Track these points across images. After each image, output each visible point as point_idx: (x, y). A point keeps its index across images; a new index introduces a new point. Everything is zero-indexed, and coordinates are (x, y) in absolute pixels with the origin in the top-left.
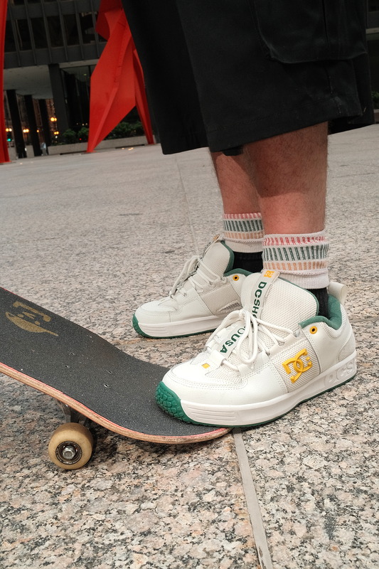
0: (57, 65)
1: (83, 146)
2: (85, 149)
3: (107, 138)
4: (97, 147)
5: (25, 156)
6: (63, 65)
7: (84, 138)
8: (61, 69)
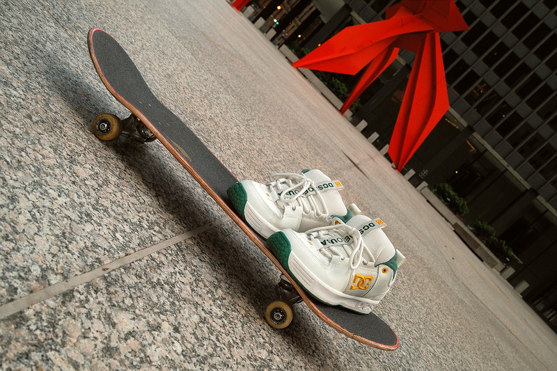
0: (351, 10)
1: (295, 59)
2: (293, 62)
3: (315, 72)
4: (301, 69)
5: (254, 22)
6: (354, 14)
7: (300, 55)
8: (351, 15)
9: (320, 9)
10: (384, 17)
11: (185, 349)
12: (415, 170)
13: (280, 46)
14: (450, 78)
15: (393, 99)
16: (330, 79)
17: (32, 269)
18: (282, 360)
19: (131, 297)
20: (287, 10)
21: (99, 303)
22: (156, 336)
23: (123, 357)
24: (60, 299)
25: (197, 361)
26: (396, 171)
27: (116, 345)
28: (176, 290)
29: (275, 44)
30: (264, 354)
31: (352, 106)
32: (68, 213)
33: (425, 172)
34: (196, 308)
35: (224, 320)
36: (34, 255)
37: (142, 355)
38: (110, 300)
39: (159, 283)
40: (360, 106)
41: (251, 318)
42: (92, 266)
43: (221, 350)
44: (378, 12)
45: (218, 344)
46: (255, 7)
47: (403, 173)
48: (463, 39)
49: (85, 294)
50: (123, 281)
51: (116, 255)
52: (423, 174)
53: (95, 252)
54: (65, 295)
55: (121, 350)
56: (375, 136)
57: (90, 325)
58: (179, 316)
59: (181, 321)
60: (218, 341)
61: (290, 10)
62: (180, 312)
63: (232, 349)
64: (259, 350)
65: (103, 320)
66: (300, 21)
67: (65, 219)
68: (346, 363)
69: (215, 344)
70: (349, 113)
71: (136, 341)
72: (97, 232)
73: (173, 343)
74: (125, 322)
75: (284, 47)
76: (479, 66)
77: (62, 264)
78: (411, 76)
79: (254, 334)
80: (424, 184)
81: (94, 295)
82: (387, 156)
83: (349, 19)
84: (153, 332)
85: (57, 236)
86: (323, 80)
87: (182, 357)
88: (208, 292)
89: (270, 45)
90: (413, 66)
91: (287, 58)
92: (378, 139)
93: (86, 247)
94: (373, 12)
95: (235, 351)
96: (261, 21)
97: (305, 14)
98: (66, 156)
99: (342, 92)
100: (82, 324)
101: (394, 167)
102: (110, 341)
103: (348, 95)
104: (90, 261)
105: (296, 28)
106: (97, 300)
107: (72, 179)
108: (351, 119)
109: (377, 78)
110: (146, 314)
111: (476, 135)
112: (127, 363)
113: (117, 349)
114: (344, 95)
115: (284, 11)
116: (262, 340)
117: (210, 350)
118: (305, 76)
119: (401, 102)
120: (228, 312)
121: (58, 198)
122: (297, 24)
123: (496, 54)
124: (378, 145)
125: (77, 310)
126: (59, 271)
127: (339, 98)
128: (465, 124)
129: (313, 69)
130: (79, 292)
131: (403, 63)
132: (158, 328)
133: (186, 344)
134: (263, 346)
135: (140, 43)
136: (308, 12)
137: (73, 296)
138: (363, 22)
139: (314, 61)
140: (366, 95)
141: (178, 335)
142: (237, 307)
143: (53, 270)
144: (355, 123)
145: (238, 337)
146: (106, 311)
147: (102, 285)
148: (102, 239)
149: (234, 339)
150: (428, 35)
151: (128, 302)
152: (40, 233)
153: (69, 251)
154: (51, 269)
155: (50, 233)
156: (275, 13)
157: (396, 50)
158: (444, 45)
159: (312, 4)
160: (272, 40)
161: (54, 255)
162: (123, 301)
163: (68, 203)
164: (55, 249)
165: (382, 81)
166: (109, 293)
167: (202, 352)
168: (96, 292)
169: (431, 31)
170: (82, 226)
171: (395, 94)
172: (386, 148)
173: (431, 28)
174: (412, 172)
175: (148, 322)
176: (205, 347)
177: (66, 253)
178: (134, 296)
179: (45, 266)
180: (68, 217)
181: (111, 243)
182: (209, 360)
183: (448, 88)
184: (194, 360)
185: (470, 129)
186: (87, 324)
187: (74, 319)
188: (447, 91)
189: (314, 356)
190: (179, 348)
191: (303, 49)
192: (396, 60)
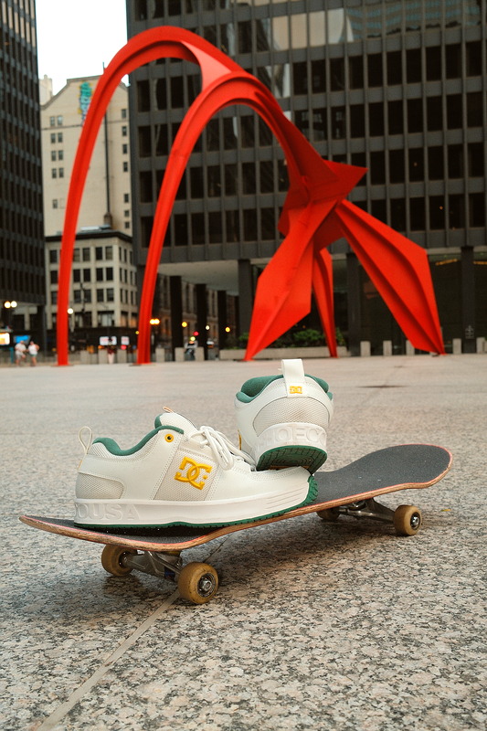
0: (248, 261)
1: (241, 353)
2: (243, 357)
3: (274, 345)
4: (256, 356)
5: (174, 359)
6: (255, 261)
7: (243, 344)
8: (253, 265)
9: (221, 289)
10: (283, 237)
11: (245, 667)
12: (457, 337)
13: (217, 356)
14: (398, 225)
15: (369, 297)
16: (293, 338)
17: (19, 716)
18: (381, 602)
19: (152, 666)
20: (193, 319)
21: (116, 694)
22: (203, 679)
23: (171, 719)
24: (67, 719)
25: (268, 667)
26: (441, 356)
27: (158, 714)
28: (207, 627)
29: (212, 359)
30: (354, 611)
31: (338, 341)
32: (36, 648)
33: (470, 329)
34: (242, 626)
35: (282, 615)
36: (15, 705)
37: (195, 703)
38: (129, 683)
39: (181, 635)
40: (346, 333)
41: (318, 593)
42: (90, 671)
43: (294, 641)
44: (274, 238)
45: (287, 638)
46: (163, 346)
47: (449, 351)
48: (373, 182)
49: (96, 697)
50: (136, 660)
51: (115, 645)
52: (470, 333)
53: (88, 658)
54: (70, 713)
55: (166, 715)
56: (387, 345)
57: (116, 718)
58: (223, 646)
59: (228, 648)
60: (286, 635)
61: (195, 316)
62: (222, 642)
63: (308, 632)
64: (344, 612)
65: (129, 705)
66: (214, 316)
67: (37, 654)
68: (471, 553)
69: (284, 641)
70: (341, 350)
71: (181, 698)
72: (81, 640)
73: (228, 671)
74: (157, 690)
75: (223, 353)
76: (413, 189)
77: (51, 691)
78: (361, 261)
79: (330, 602)
80: (480, 341)
81: (107, 692)
82: (417, 352)
83: (255, 269)
84: (198, 678)
85: (34, 673)
86: (287, 345)
87: (247, 676)
88: (248, 606)
89: (209, 364)
90: (354, 250)
91: (234, 360)
92: (393, 345)
93: (75, 661)
94: (268, 243)
95: (313, 631)
96: (179, 352)
97: (213, 306)
98: (8, 606)
99: (316, 338)
100: (105, 722)
101: (435, 354)
102: (148, 716)
103: (324, 335)
104: (85, 669)
105: (217, 326)
106: (113, 694)
107: (26, 619)
108: (349, 353)
109: (334, 294)
110: (181, 669)
111: (477, 249)
112: (179, 721)
113: (160, 717)
114: (320, 339)
115: (193, 323)
116: (344, 602)
117: (280, 649)
118: (267, 359)
119: (378, 293)
120: (284, 606)
121: (18, 644)
122: (214, 322)
123: (415, 164)
124: (399, 351)
125: (93, 715)
126: (53, 698)
127: (319, 346)
128: (457, 250)
129: (268, 344)
130: (88, 700)
131: (342, 256)
132: (202, 670)
133: (245, 662)
134: (348, 605)
135: (44, 466)
136: (213, 302)
137: (82, 708)
138: (268, 260)
139: (260, 337)
140: (340, 318)
141: (230, 662)
142: (294, 594)
143: (45, 702)
144: (357, 354)
145: (310, 617)
146: (128, 696)
147: (112, 677)
148: (90, 643)
149: (306, 622)
150: (337, 211)
151: (152, 672)
152: (12, 683)
153: (55, 676)
154: (42, 702)
155: (24, 676)
156: (185, 332)
157: (324, 253)
158: (362, 205)
159: (211, 292)
160: (206, 358)
161: (39, 690)
162: (145, 675)
163: (33, 640)
164: (37, 685)
165: (343, 292)
166: (123, 679)
167: (271, 657)
168: (107, 687)
169: (336, 204)
170: (60, 647)
171: (366, 290)
172: (410, 346)
173: (334, 202)
174: (457, 343)
175: (187, 674)
176: (272, 650)
177: (53, 680)
178: (155, 664)
179: (33, 705)
180: (38, 651)
181: (103, 639)
182: (285, 658)
183: (406, 236)
184: (265, 669)
185: (467, 249)
186: (111, 719)
187: (94, 724)
188: (408, 240)
189: (423, 573)
190: (239, 671)
191: (241, 338)
192: (333, 261)
